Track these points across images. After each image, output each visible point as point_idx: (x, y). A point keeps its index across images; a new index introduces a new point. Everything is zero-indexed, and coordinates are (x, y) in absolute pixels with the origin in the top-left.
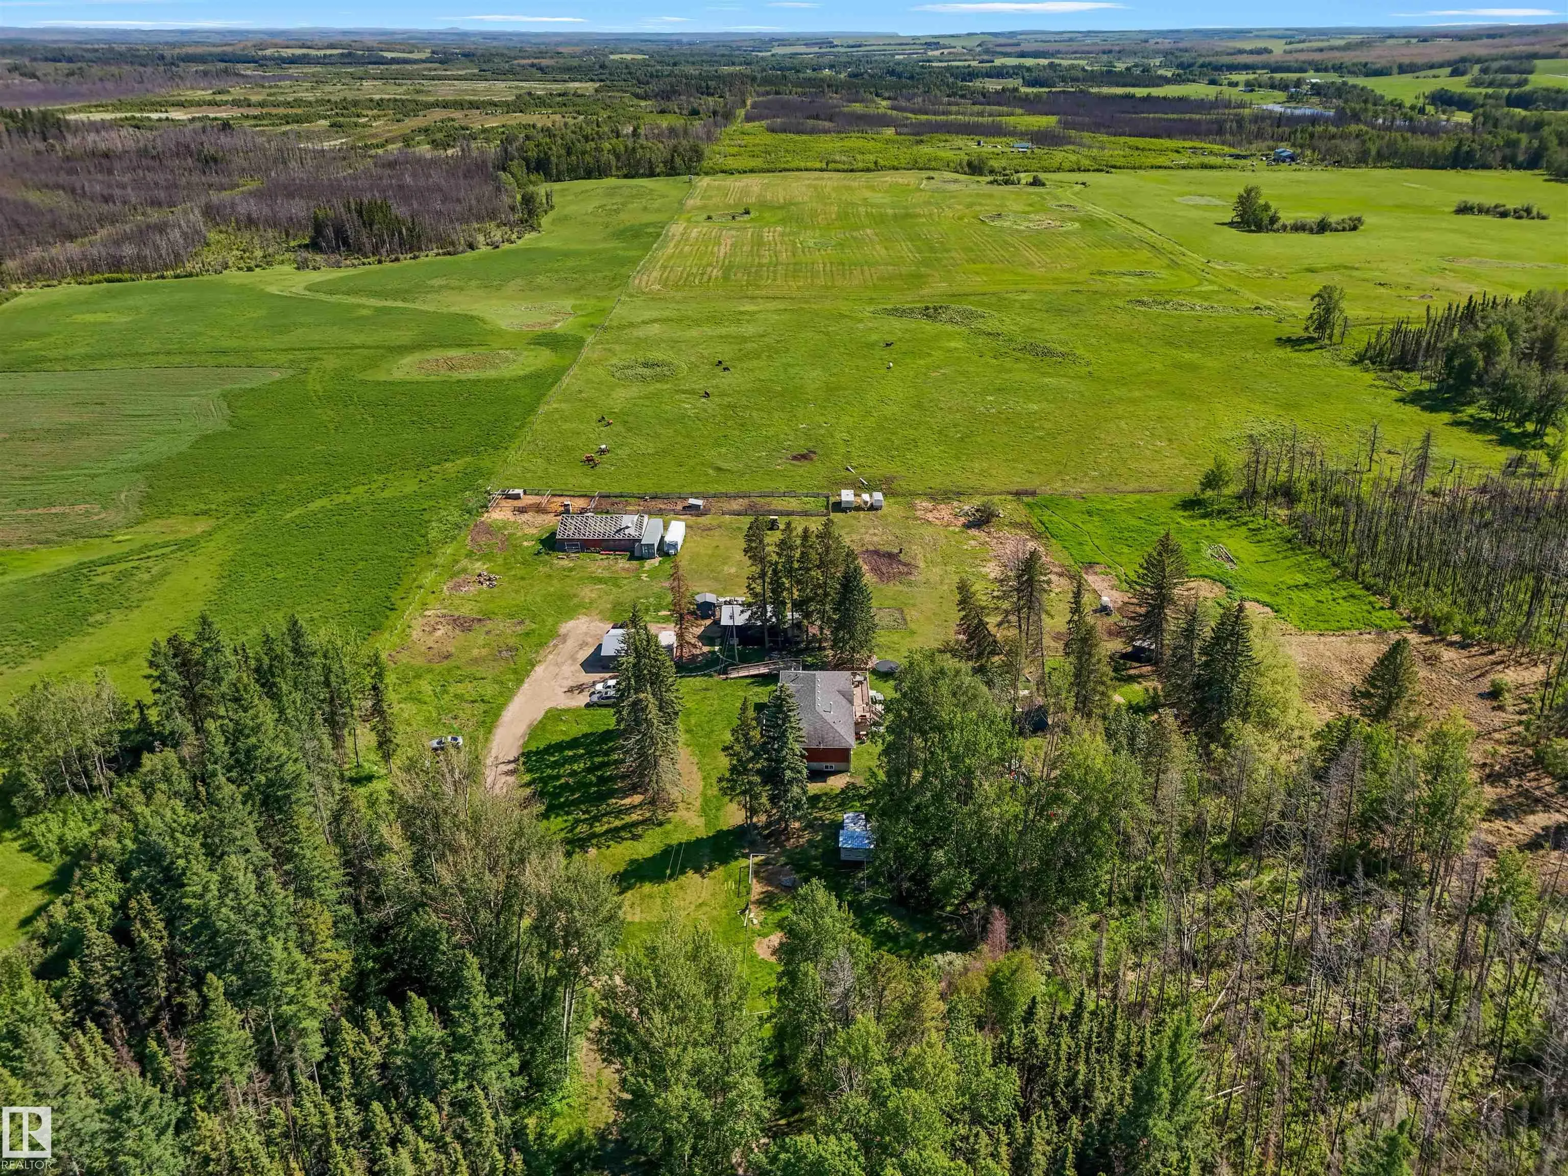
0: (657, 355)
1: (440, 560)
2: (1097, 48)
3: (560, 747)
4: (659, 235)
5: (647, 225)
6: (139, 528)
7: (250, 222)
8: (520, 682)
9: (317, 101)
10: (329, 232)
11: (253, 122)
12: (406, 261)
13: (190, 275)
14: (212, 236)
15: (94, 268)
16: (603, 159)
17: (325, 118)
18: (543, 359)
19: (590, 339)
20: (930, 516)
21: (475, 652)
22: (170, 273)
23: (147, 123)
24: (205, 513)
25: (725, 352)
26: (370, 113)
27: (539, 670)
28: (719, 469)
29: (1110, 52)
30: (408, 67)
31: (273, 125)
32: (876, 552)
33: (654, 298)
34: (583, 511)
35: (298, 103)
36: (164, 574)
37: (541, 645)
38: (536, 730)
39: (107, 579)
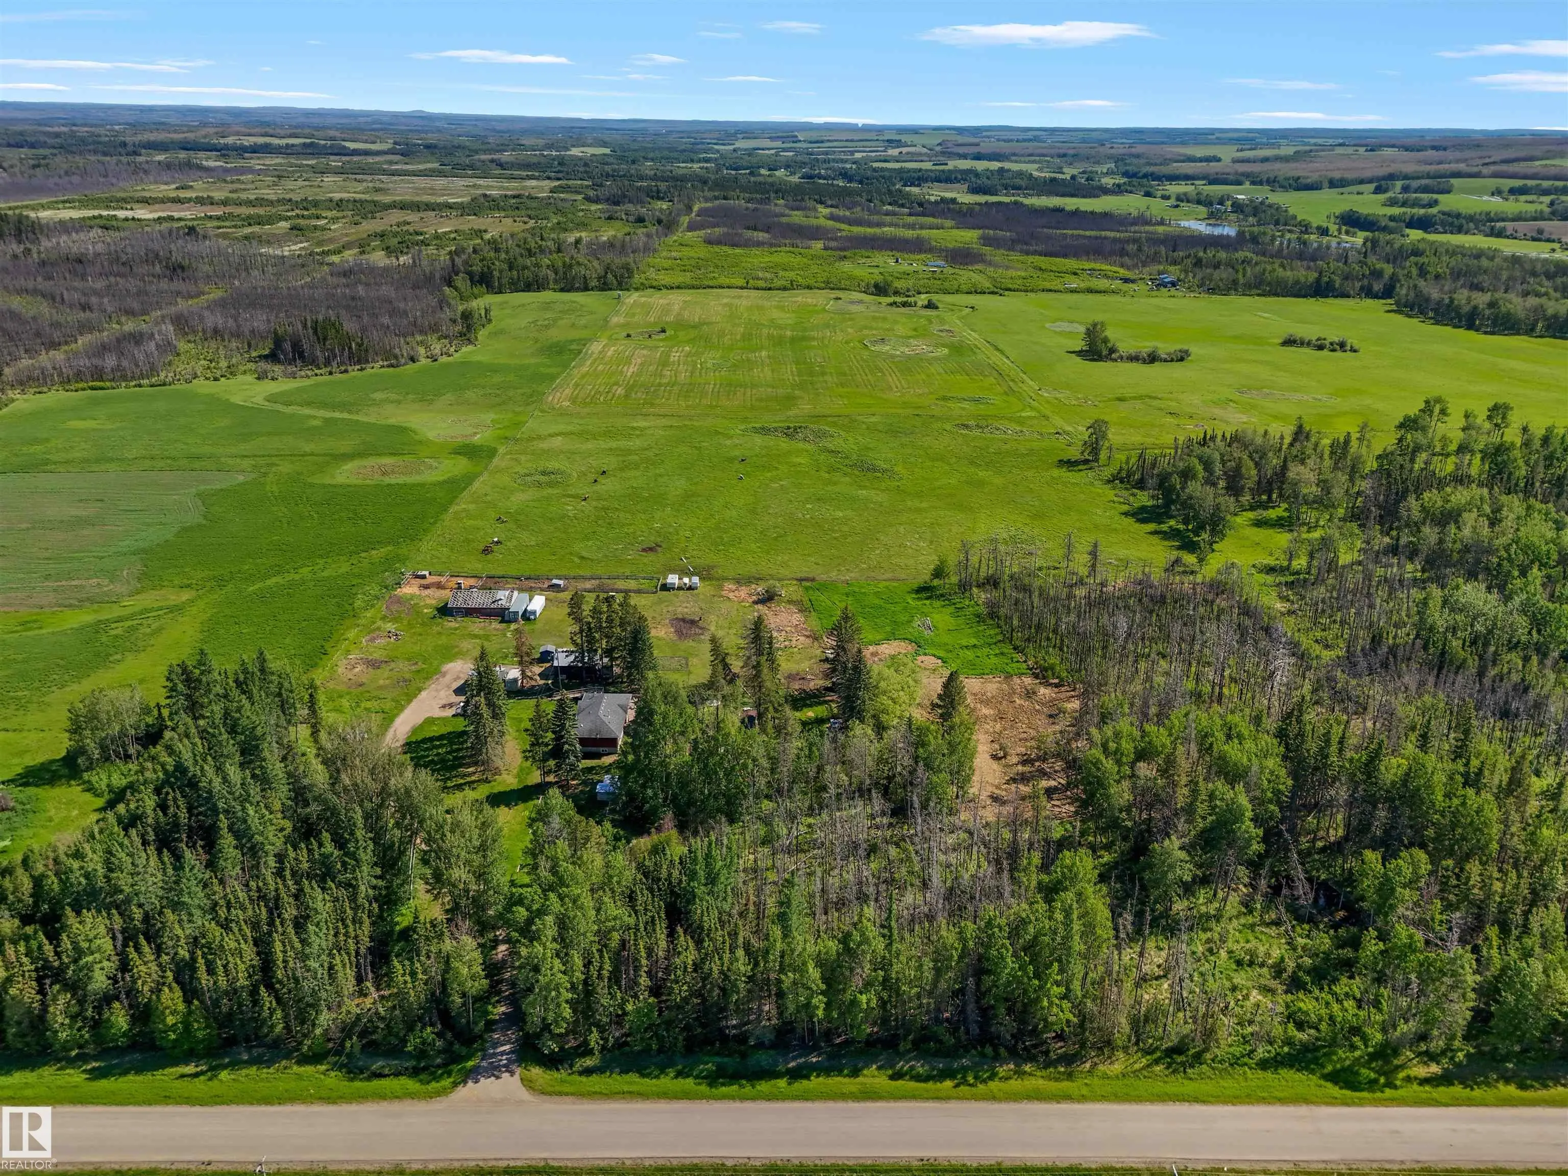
0: (553, 465)
1: (362, 621)
2: (1053, 151)
3: (431, 739)
4: (580, 352)
5: (572, 341)
6: (137, 597)
7: (217, 333)
8: (409, 701)
9: (279, 201)
10: (287, 346)
11: (216, 223)
12: (354, 372)
13: (164, 384)
14: (182, 346)
15: (79, 376)
16: (541, 275)
17: (287, 219)
18: (459, 466)
19: (502, 450)
20: (731, 595)
21: (381, 682)
22: (145, 382)
23: (114, 223)
24: (188, 586)
25: (608, 463)
26: (329, 214)
27: (424, 694)
28: (583, 558)
29: (1064, 155)
30: (370, 160)
31: (235, 227)
32: (683, 620)
33: (563, 413)
34: (471, 587)
35: (260, 202)
36: (160, 629)
37: (427, 679)
38: (415, 731)
39: (119, 631)
